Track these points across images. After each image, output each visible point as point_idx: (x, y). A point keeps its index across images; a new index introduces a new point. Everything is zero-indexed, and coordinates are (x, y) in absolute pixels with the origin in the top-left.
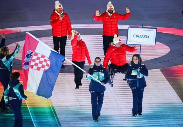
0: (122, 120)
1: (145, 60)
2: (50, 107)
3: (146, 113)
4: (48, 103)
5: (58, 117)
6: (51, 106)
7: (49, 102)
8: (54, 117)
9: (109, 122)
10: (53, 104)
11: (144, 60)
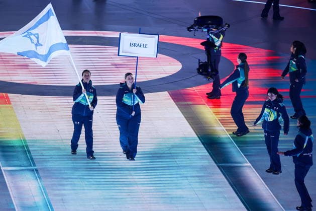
2: (21, 140)
3: (149, 150)
5: (32, 154)
7: (20, 135)
8: (26, 154)
9: (99, 162)
10: (25, 136)
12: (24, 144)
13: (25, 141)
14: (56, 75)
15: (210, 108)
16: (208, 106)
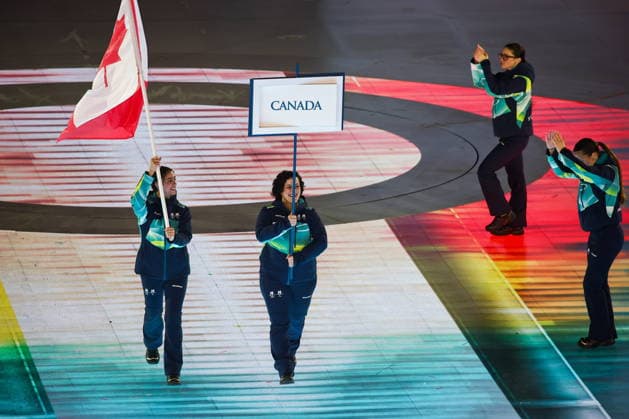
0: (258, 391)
1: (339, 191)
2: (16, 347)
3: (346, 368)
4: (11, 334)
5: (44, 383)
6: (18, 344)
7: (13, 333)
8: (29, 381)
9: (214, 398)
10: (25, 337)
11: (334, 188)
12: (23, 357)
13: (25, 348)
14: (102, 180)
15: (494, 260)
16: (487, 256)
